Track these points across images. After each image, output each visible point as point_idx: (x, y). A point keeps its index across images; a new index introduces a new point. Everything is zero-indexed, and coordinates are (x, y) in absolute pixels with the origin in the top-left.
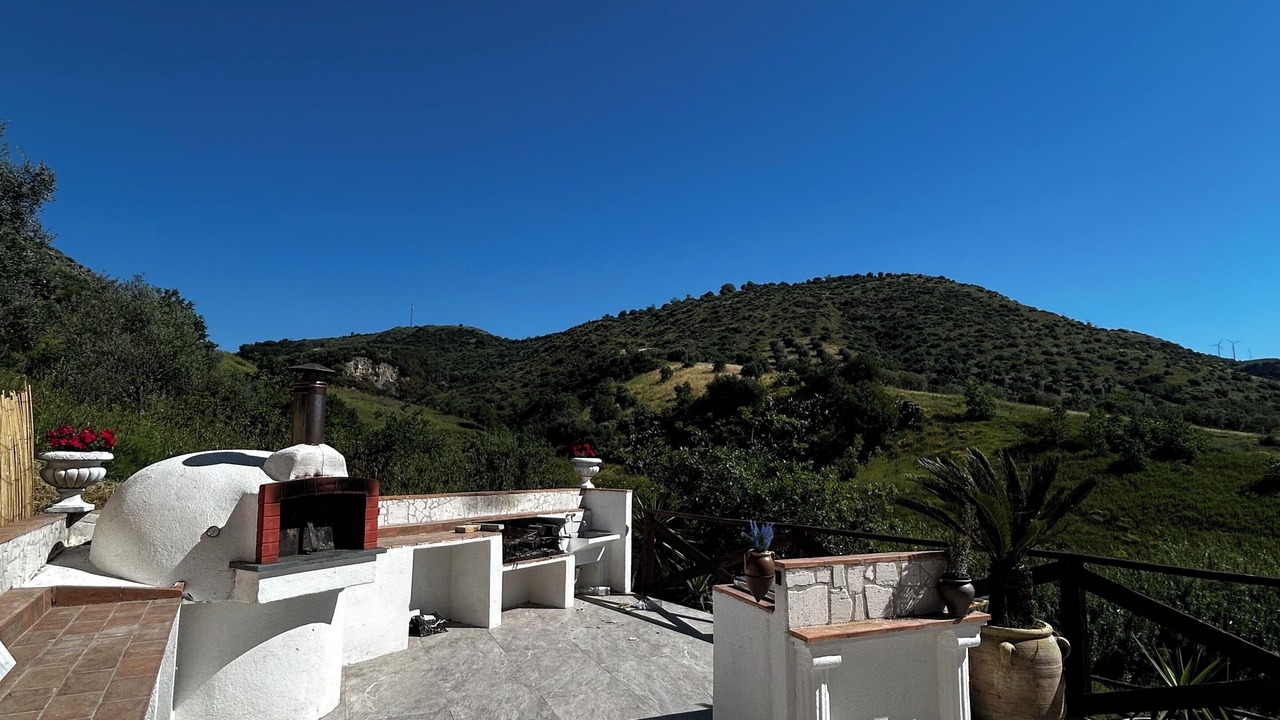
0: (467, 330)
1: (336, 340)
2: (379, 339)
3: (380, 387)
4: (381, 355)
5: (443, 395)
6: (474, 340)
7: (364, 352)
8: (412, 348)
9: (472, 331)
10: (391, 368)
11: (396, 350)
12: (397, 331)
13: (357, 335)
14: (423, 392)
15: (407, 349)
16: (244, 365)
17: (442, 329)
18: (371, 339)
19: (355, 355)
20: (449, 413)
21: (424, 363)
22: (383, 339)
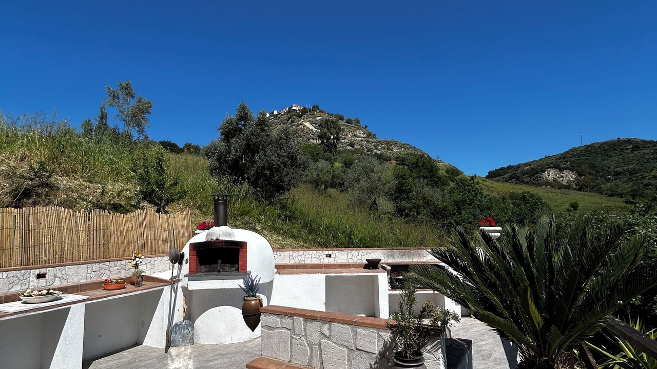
0: (624, 141)
1: (537, 161)
2: (562, 156)
3: (565, 184)
4: (563, 166)
5: (609, 184)
6: (631, 146)
7: (552, 165)
8: (584, 158)
9: (629, 140)
10: (570, 172)
11: (573, 162)
12: (572, 150)
13: (549, 157)
14: (594, 184)
15: (580, 159)
16: (486, 181)
17: (605, 143)
18: (557, 157)
19: (547, 168)
20: (612, 195)
21: (593, 166)
22: (564, 156)
